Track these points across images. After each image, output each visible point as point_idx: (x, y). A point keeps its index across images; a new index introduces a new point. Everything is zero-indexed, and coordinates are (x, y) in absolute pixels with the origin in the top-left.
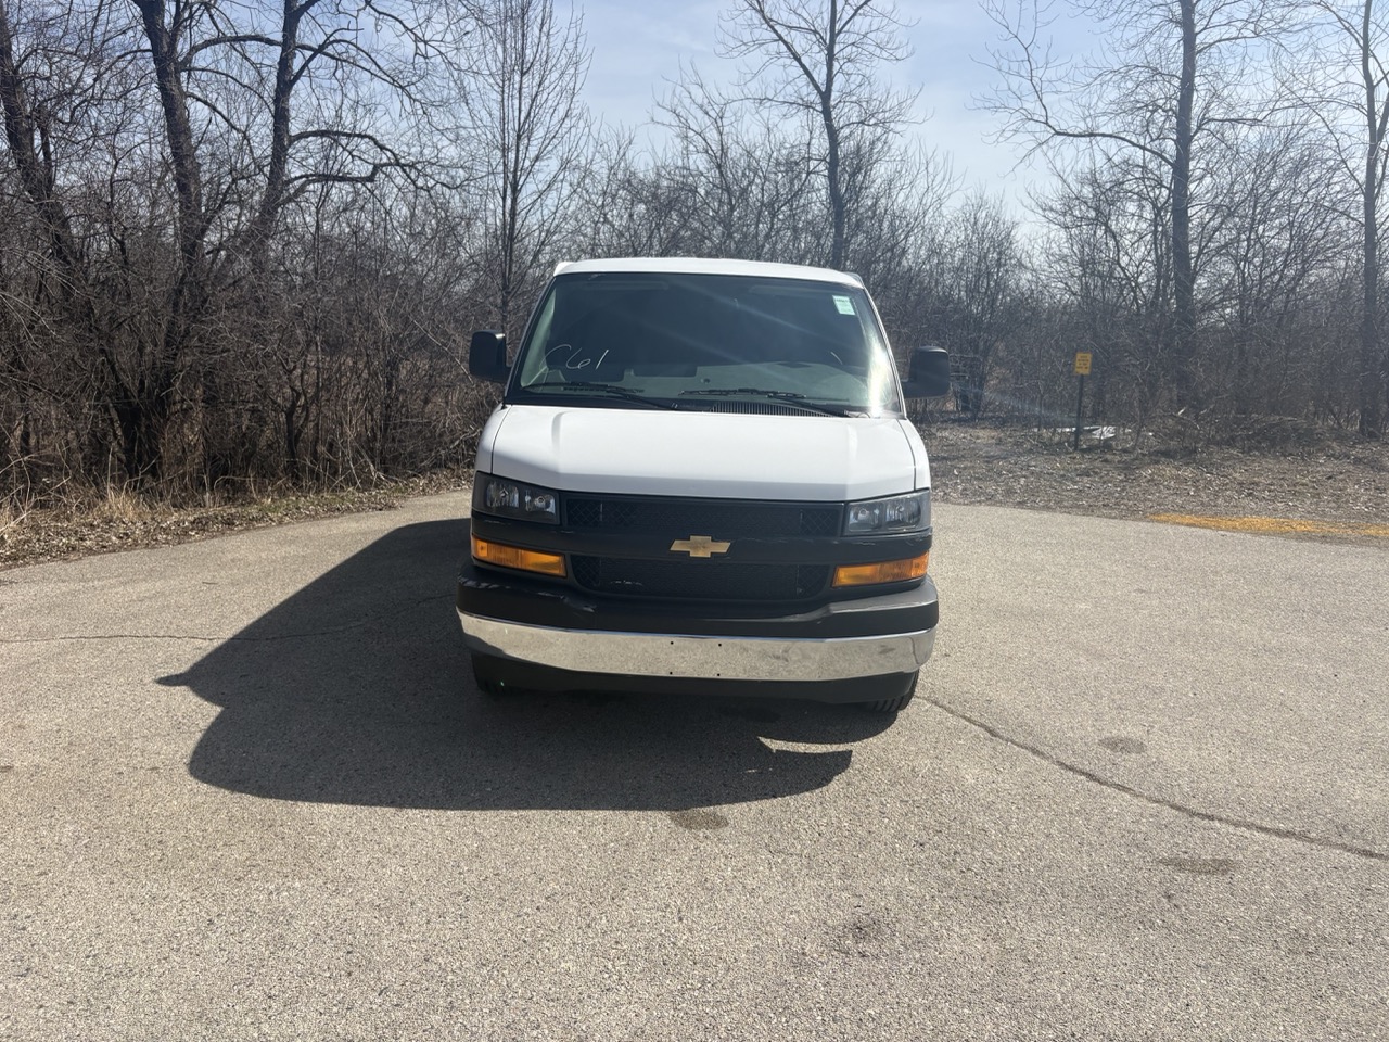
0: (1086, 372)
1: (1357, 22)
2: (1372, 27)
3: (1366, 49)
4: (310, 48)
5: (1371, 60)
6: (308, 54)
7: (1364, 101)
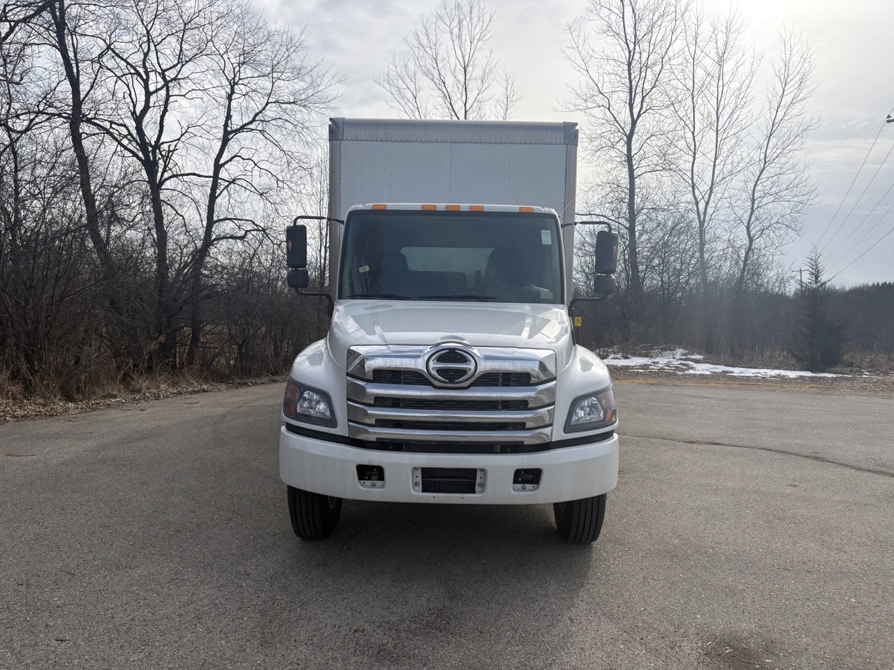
0: (579, 325)
1: (689, 174)
2: (695, 177)
3: (693, 186)
4: (228, 181)
5: (696, 191)
6: (226, 183)
7: (696, 209)
